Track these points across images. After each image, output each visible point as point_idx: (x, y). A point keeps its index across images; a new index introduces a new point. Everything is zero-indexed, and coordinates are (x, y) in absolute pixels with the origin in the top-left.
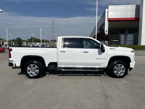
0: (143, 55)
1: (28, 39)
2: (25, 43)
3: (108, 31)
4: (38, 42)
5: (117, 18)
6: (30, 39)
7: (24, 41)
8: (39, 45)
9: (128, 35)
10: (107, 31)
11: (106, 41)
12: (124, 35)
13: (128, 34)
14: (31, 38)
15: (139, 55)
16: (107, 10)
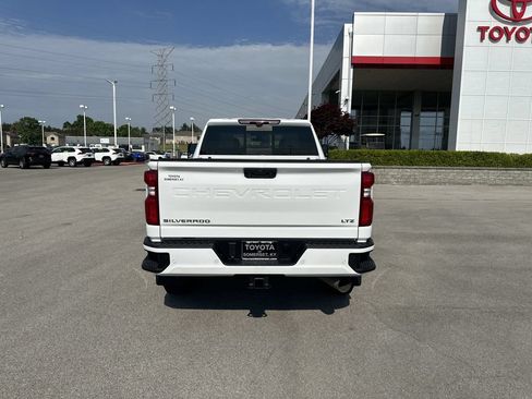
0: (459, 184)
1: (67, 124)
2: (53, 139)
3: (350, 103)
4: (105, 135)
5: (381, 55)
6: (72, 123)
7: (49, 130)
8: (107, 145)
9: (422, 114)
10: (347, 100)
11: (343, 137)
12: (410, 114)
13: (422, 111)
14: (76, 119)
15: (445, 183)
16: (348, 27)
